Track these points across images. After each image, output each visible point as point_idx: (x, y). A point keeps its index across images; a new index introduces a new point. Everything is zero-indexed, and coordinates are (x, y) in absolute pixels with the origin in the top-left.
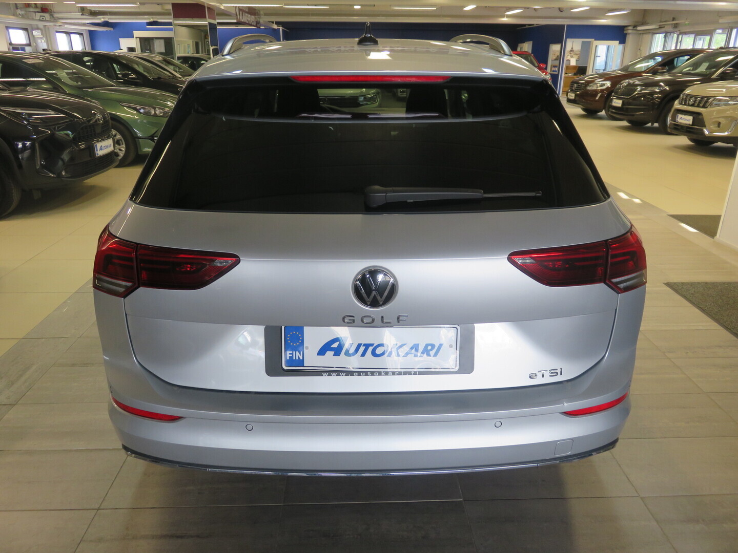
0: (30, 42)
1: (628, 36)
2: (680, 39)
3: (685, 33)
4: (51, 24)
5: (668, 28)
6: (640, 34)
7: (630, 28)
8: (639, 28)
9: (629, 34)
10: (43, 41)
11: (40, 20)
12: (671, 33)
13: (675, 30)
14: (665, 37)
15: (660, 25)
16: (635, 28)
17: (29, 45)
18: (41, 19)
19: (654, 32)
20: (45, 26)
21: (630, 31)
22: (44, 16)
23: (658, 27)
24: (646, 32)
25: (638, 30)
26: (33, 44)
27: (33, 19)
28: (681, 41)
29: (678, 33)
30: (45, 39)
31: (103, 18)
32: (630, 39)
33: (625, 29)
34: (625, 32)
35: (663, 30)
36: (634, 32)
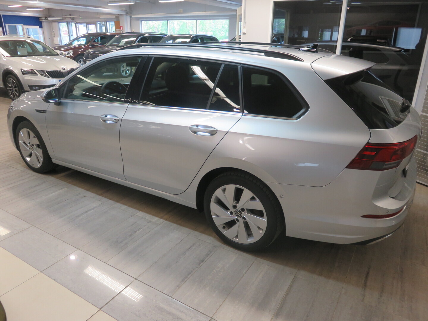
1: (42, 23)
2: (77, 26)
3: (80, 23)
5: (68, 20)
6: (50, 22)
7: (43, 18)
8: (49, 19)
9: (44, 22)
12: (70, 22)
13: (73, 21)
14: (67, 24)
15: (62, 18)
16: (47, 19)
19: (59, 22)
21: (43, 20)
23: (62, 19)
24: (53, 21)
25: (48, 20)
28: (78, 27)
29: (75, 22)
32: (45, 24)
33: (40, 19)
34: (40, 21)
35: (65, 20)
36: (47, 21)
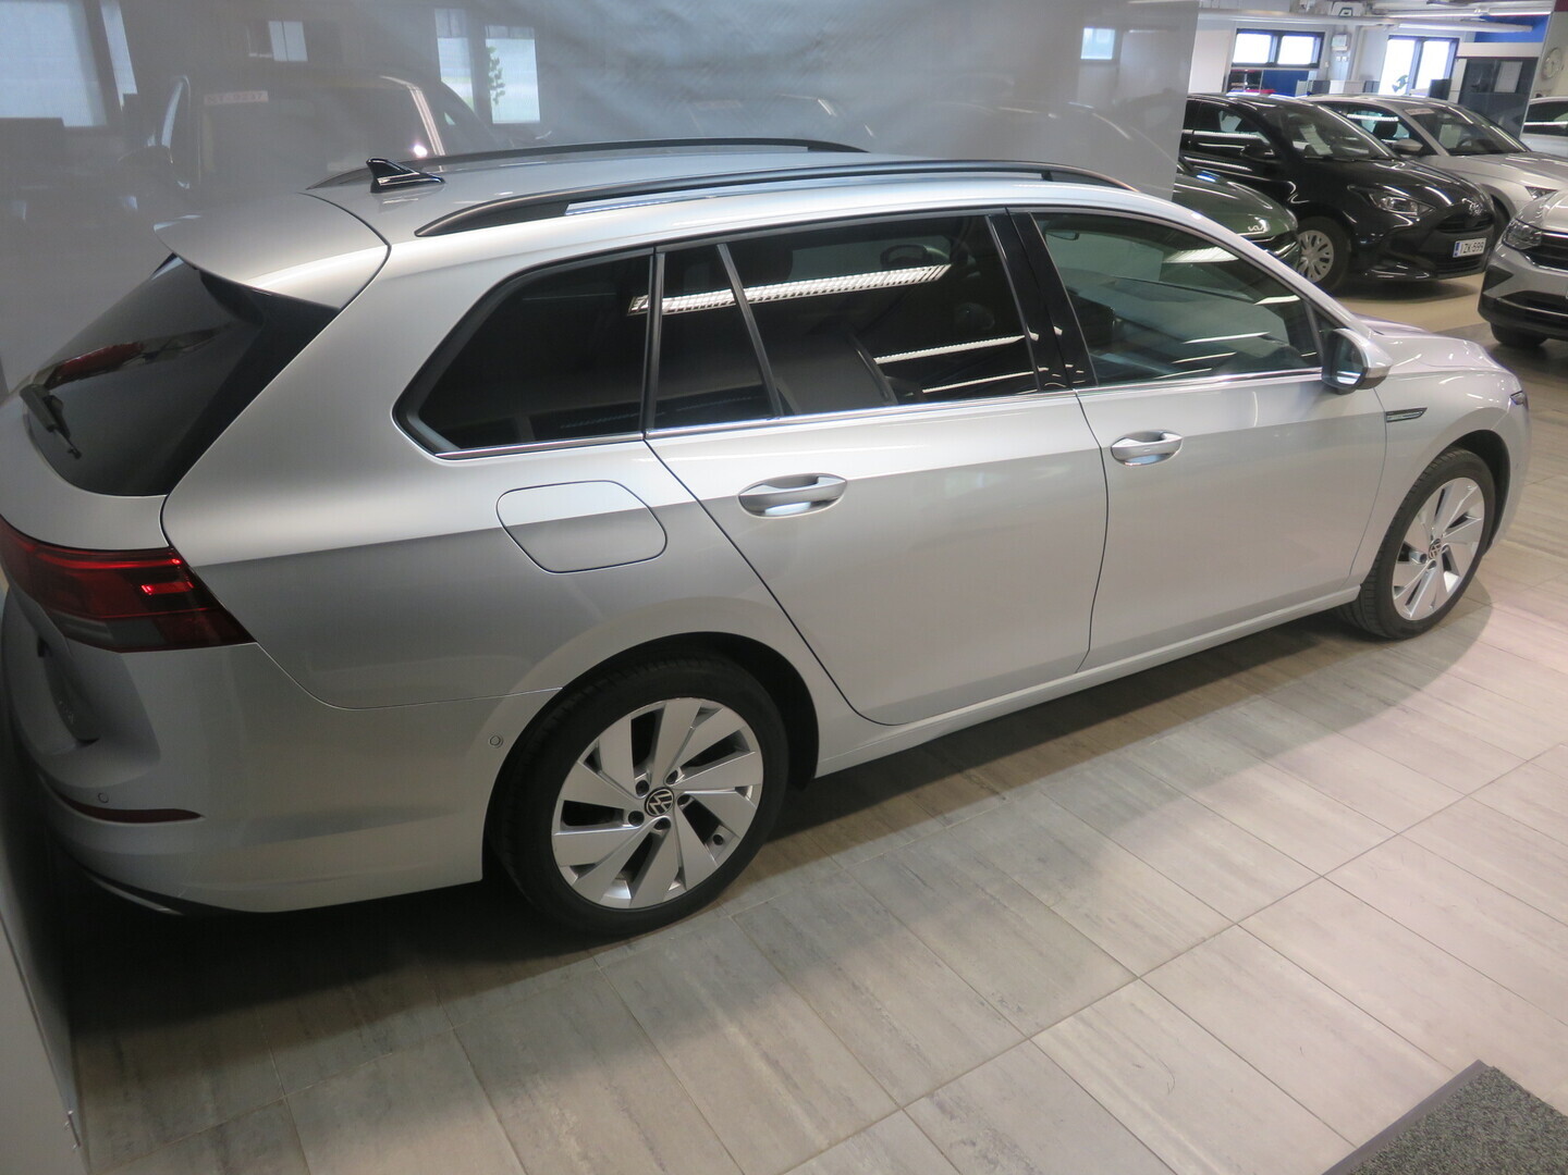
0: (1319, 61)
4: (1373, 24)
10: (1345, 58)
11: (1340, 17)
17: (1315, 66)
18: (1342, 14)
20: (1361, 27)
22: (1350, 9)
26: (1324, 64)
27: (1325, 15)
30: (1349, 54)
31: (1480, 7)
